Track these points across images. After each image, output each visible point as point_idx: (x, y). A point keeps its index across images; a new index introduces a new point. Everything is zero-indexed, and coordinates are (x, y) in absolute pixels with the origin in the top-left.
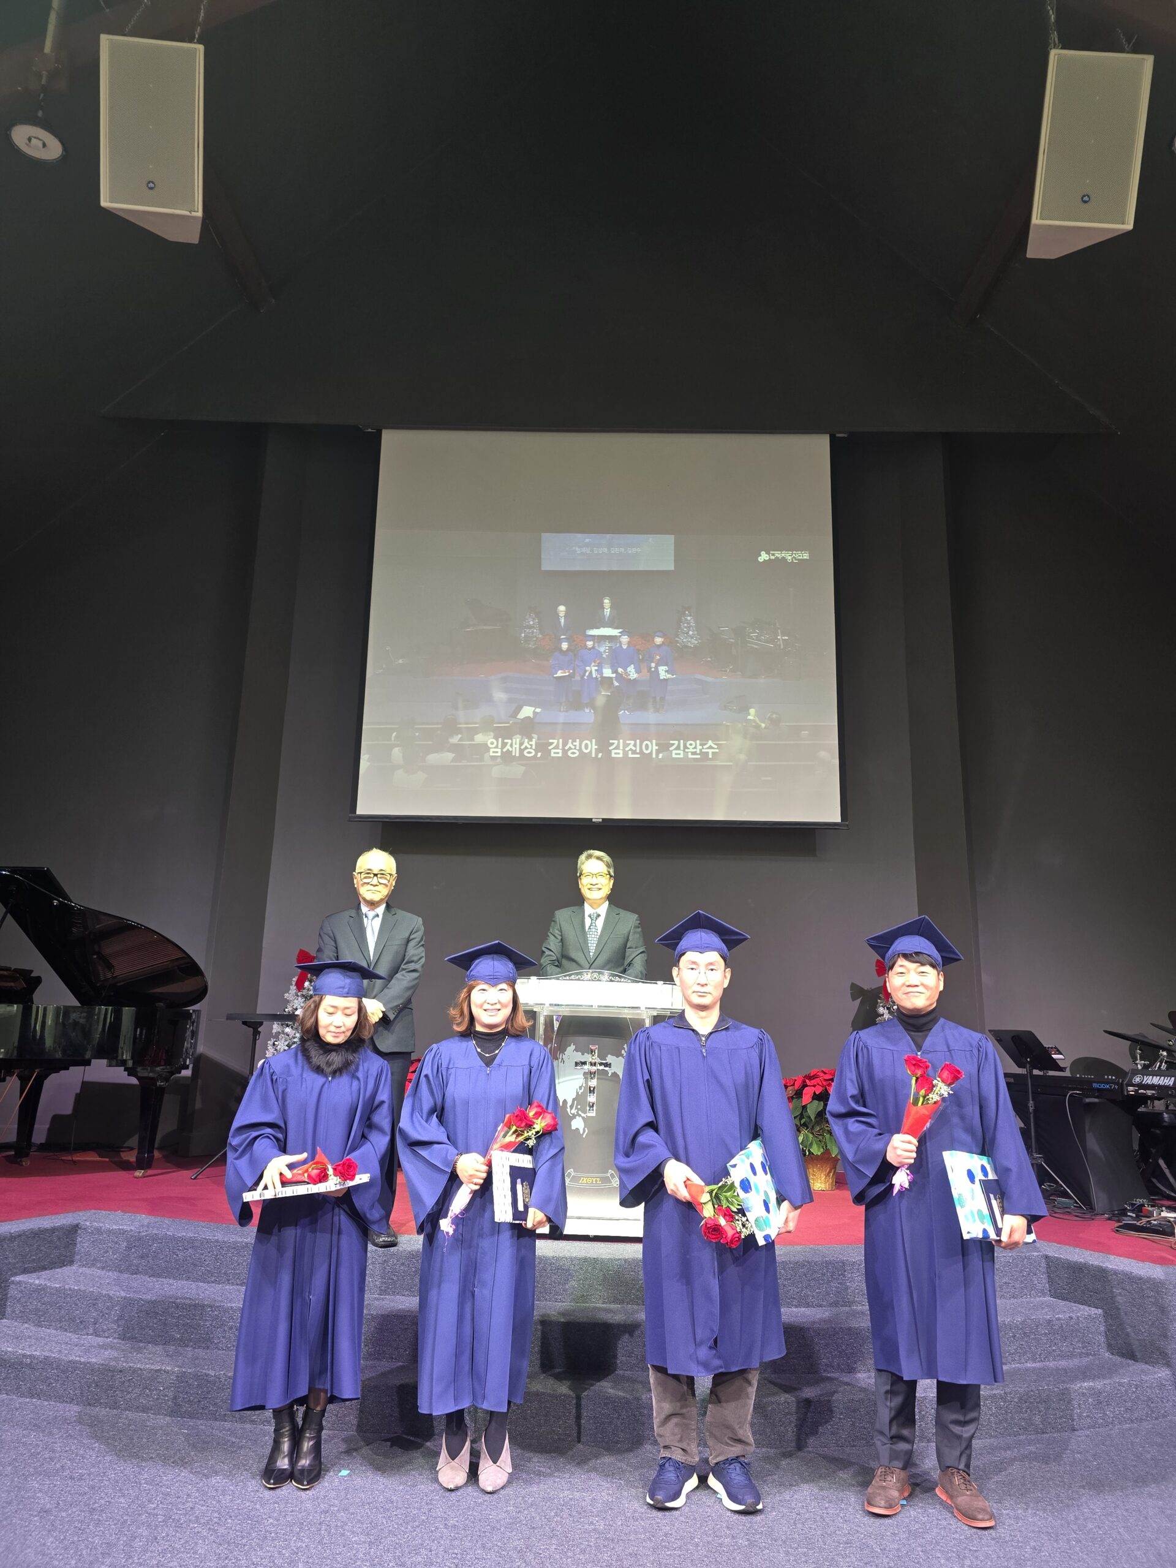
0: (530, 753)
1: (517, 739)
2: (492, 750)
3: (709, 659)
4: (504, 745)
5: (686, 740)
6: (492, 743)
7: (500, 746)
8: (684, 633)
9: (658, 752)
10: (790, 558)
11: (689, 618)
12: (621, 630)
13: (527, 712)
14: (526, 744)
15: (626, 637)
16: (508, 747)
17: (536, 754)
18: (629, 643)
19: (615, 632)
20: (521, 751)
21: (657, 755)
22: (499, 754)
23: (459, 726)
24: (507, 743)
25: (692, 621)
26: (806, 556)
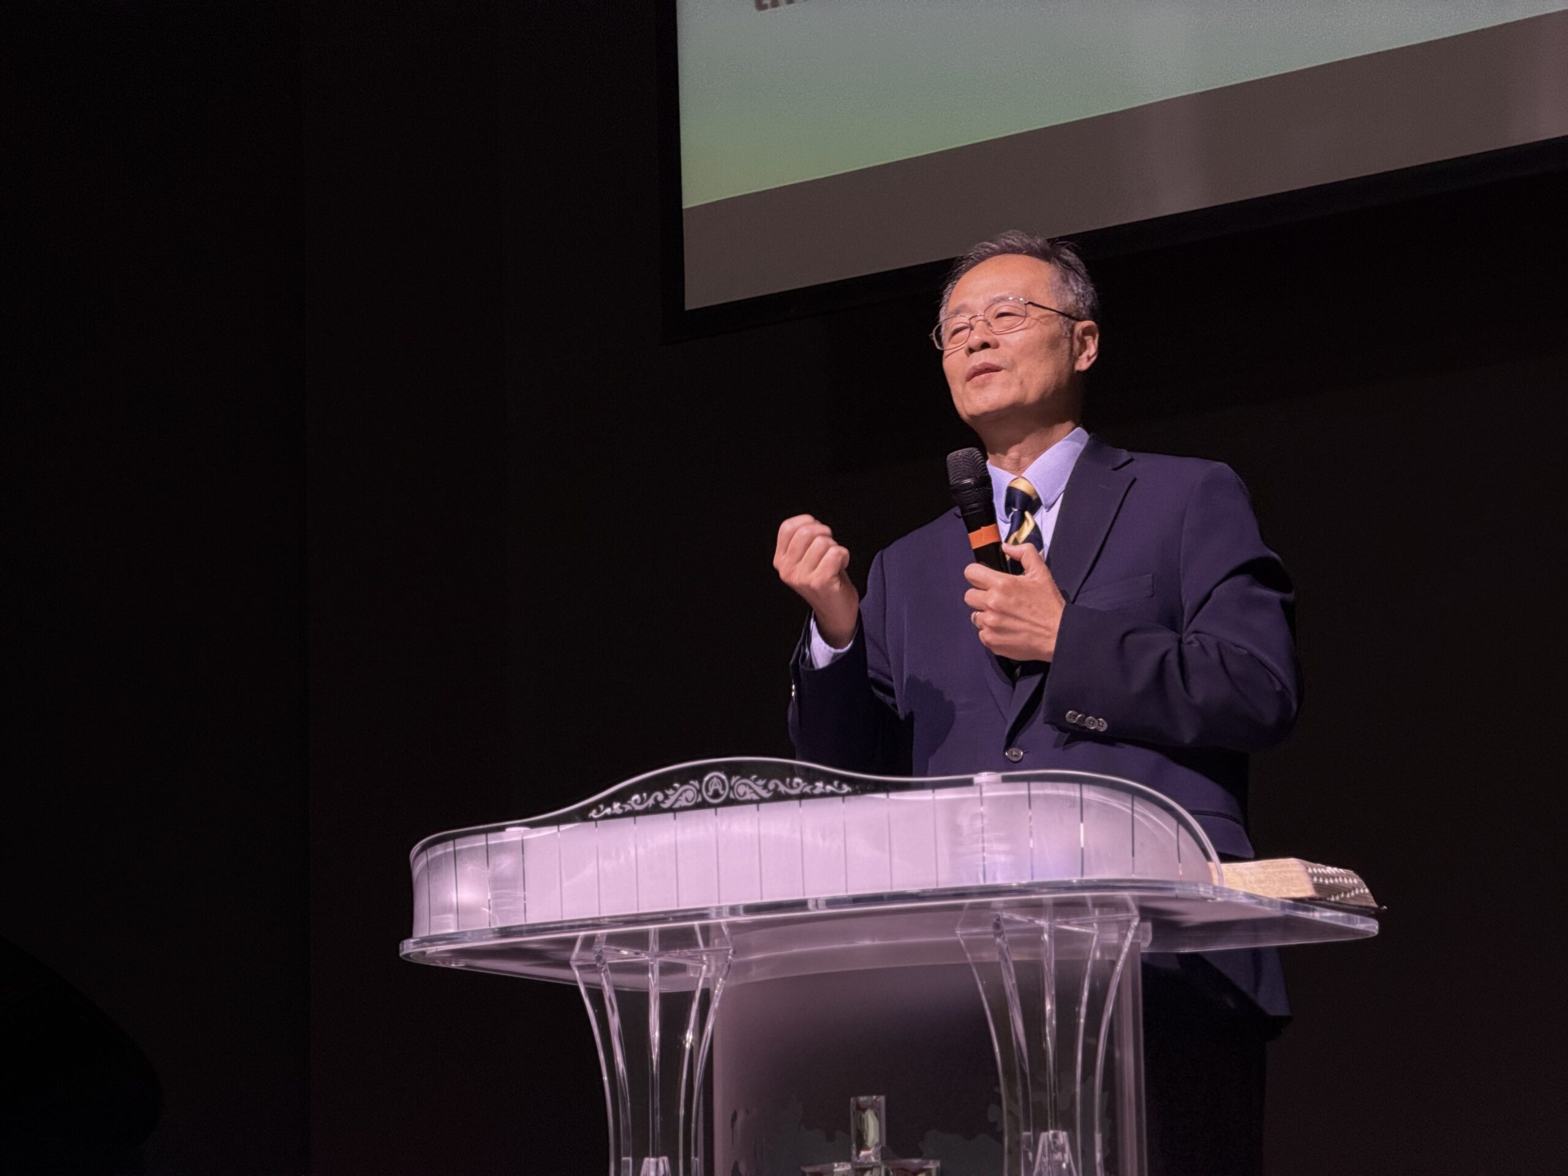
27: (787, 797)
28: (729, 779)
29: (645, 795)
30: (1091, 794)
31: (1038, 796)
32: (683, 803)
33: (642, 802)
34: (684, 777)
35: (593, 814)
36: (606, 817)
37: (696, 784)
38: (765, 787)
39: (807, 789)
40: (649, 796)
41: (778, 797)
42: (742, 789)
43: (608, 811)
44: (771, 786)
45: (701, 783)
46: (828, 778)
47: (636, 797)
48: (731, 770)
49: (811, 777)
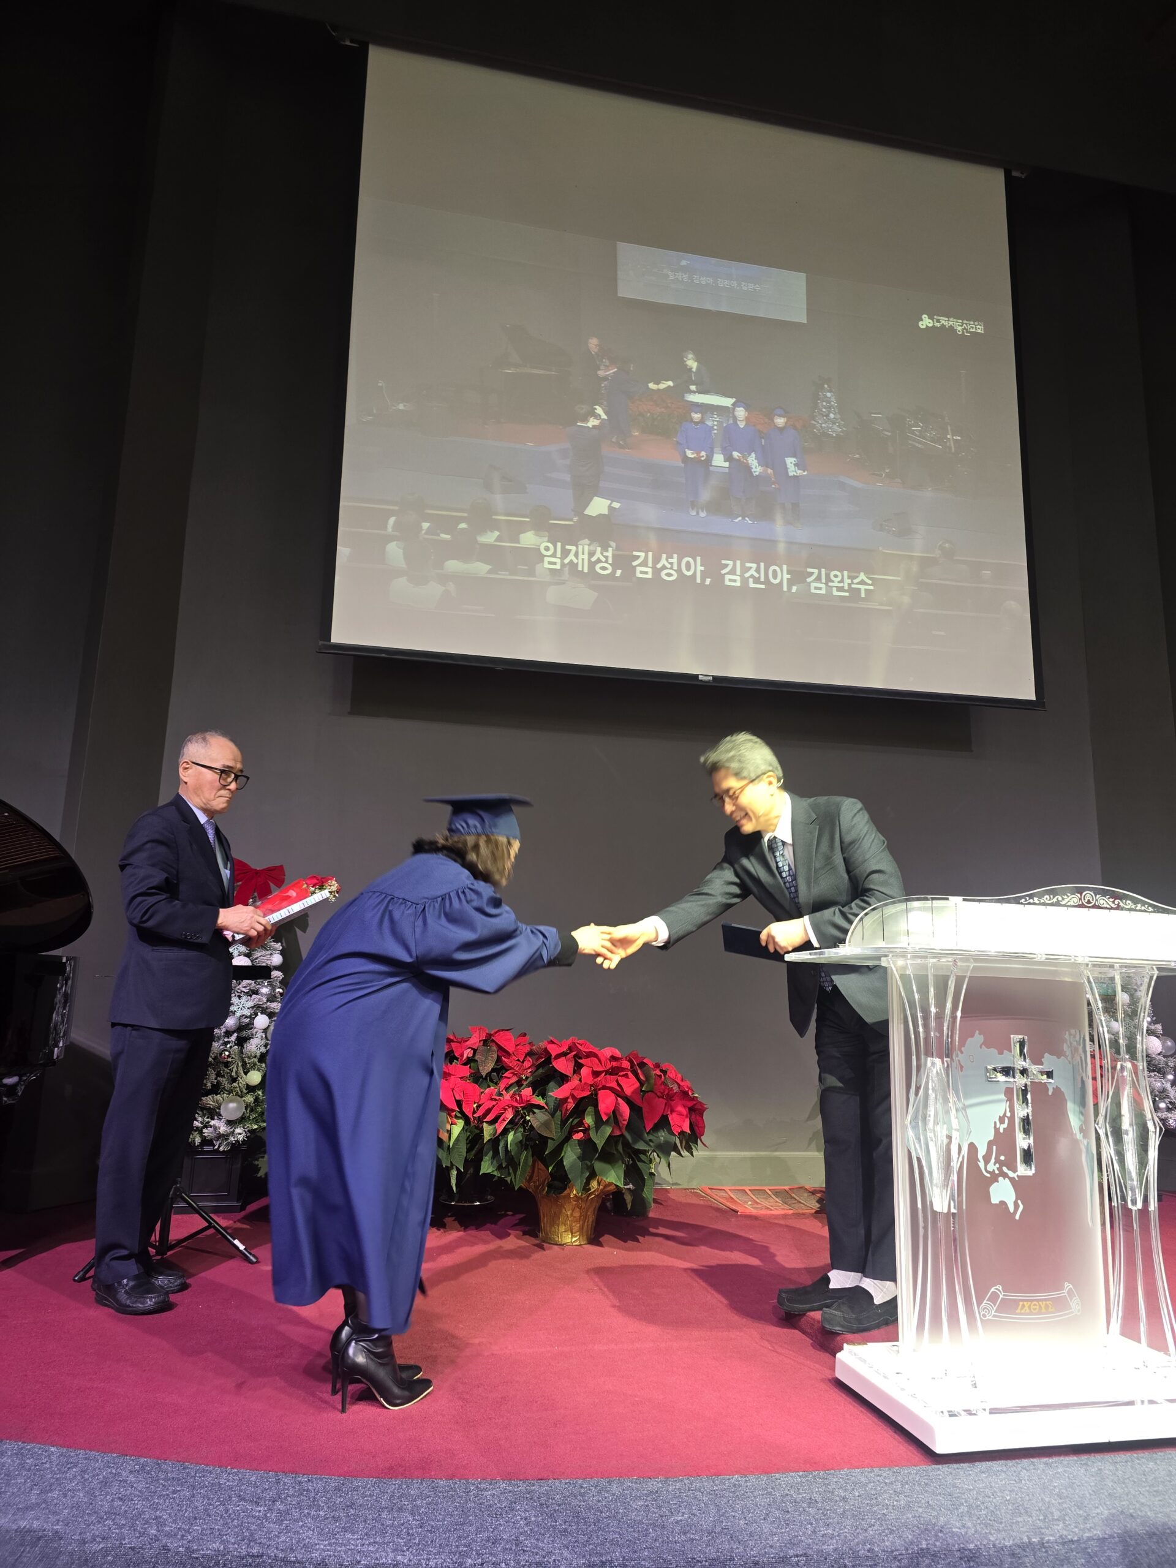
0: (605, 569)
1: (584, 547)
2: (547, 559)
3: (857, 456)
4: (565, 553)
5: (830, 569)
6: (547, 549)
7: (559, 554)
8: (823, 416)
9: (791, 583)
10: (959, 328)
11: (829, 395)
12: (733, 400)
13: (598, 506)
14: (598, 555)
15: (742, 409)
16: (571, 557)
17: (614, 572)
18: (747, 419)
19: (728, 402)
20: (592, 565)
21: (789, 588)
22: (558, 567)
23: (494, 517)
24: (570, 550)
25: (833, 399)
26: (980, 329)
27: (1122, 909)
28: (1096, 897)
29: (1052, 896)
32: (1072, 903)
33: (1050, 900)
34: (1073, 891)
35: (1023, 901)
36: (1030, 904)
38: (1113, 902)
39: (1133, 907)
41: (1118, 908)
42: (1102, 902)
43: (1031, 901)
44: (1116, 902)
45: (1081, 895)
46: (1144, 903)
47: (1047, 896)
48: (1097, 892)
49: (1136, 901)
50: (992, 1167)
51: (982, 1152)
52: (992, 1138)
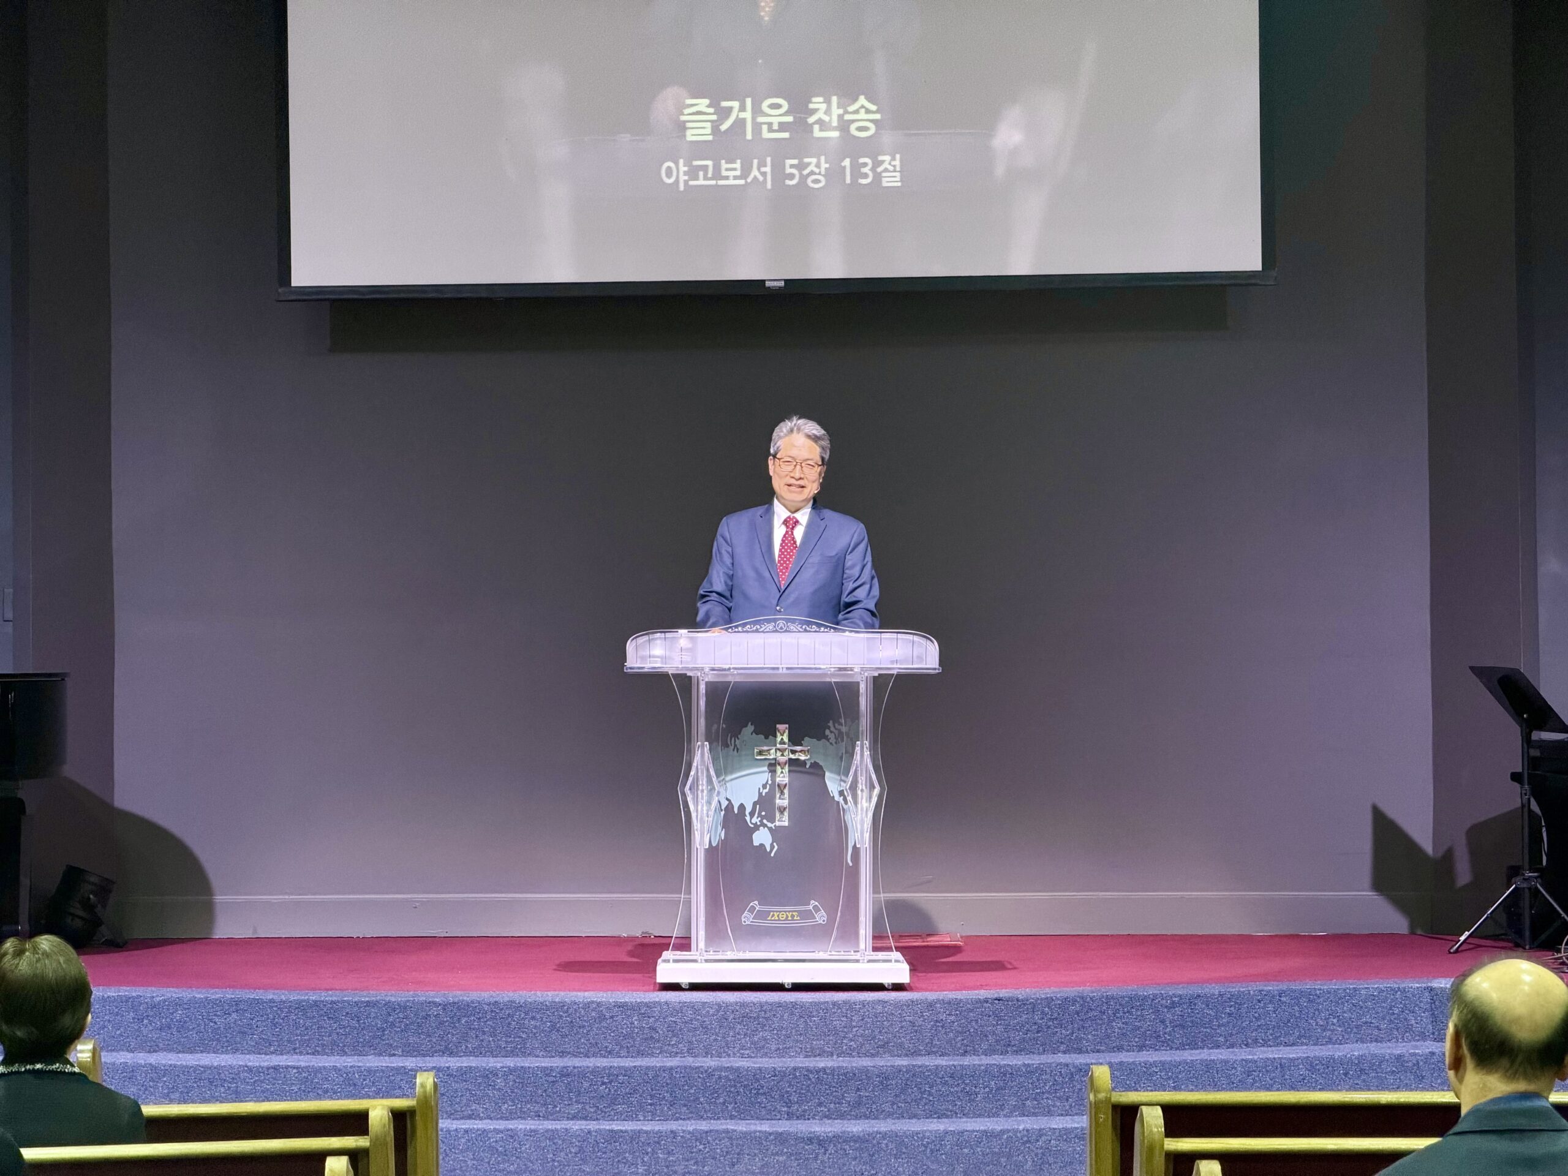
27: (810, 631)
28: (787, 624)
29: (752, 626)
30: (916, 638)
31: (900, 639)
32: (768, 630)
33: (751, 628)
34: (769, 621)
35: (730, 630)
36: (735, 632)
37: (774, 624)
38: (801, 627)
39: (818, 630)
40: (754, 627)
41: (806, 631)
42: (792, 627)
43: (736, 630)
44: (804, 627)
45: (775, 624)
46: (826, 627)
47: (749, 626)
49: (819, 625)
50: (755, 820)
51: (748, 810)
52: (756, 799)
